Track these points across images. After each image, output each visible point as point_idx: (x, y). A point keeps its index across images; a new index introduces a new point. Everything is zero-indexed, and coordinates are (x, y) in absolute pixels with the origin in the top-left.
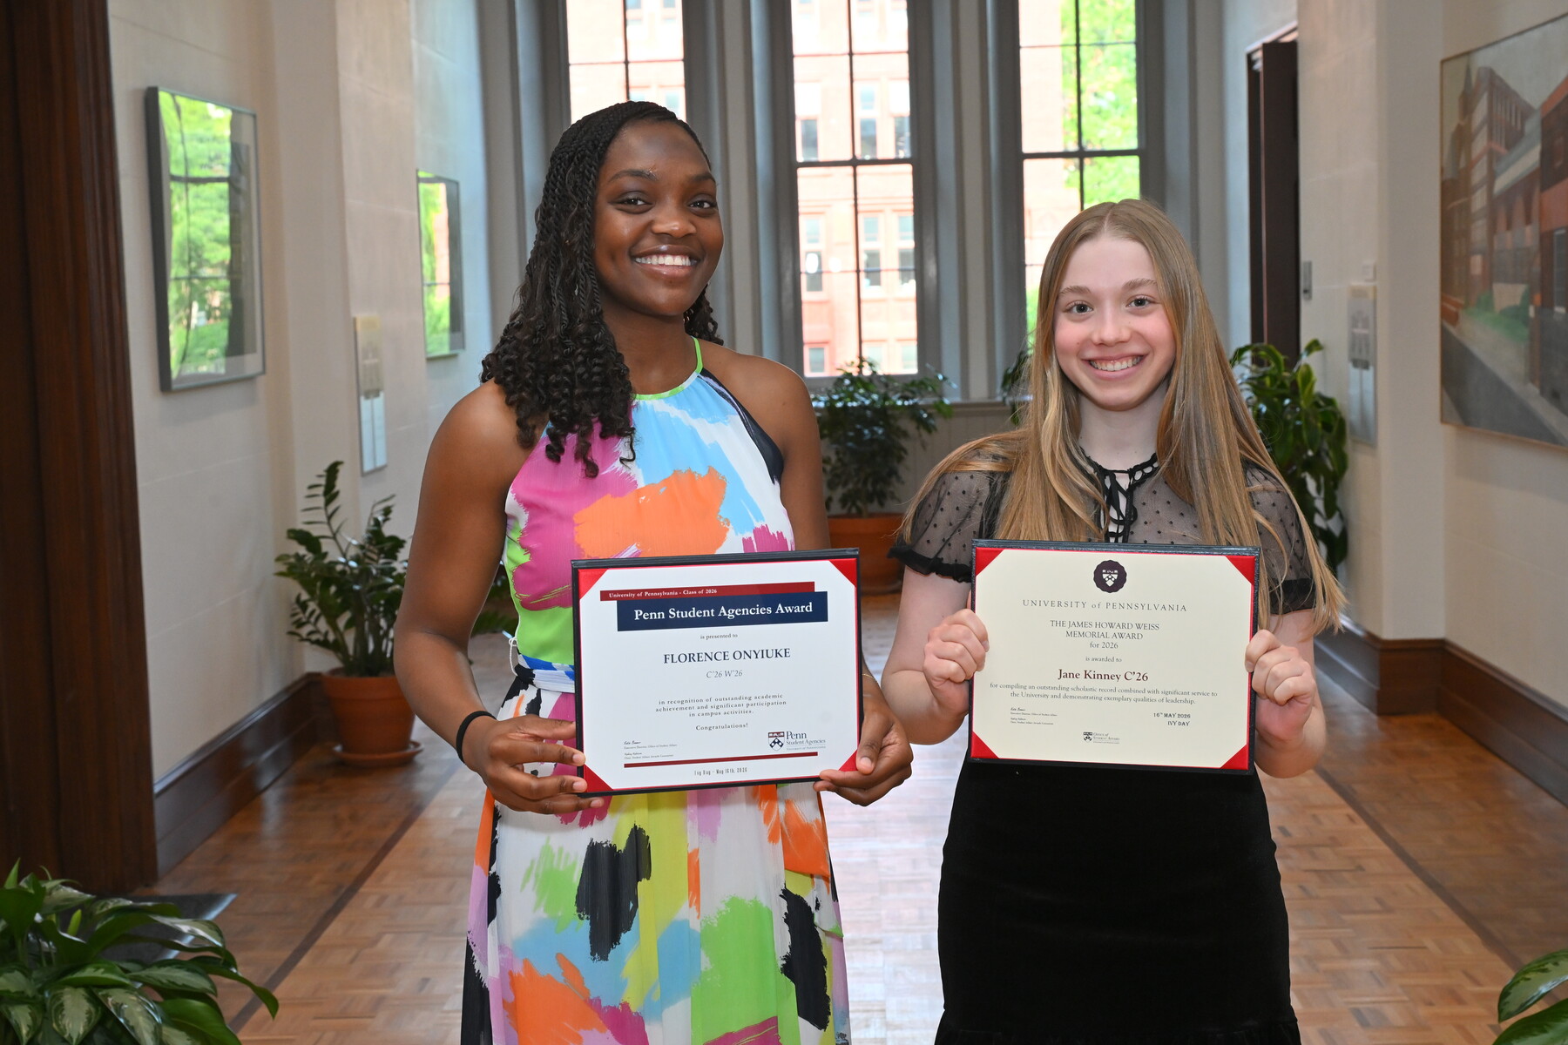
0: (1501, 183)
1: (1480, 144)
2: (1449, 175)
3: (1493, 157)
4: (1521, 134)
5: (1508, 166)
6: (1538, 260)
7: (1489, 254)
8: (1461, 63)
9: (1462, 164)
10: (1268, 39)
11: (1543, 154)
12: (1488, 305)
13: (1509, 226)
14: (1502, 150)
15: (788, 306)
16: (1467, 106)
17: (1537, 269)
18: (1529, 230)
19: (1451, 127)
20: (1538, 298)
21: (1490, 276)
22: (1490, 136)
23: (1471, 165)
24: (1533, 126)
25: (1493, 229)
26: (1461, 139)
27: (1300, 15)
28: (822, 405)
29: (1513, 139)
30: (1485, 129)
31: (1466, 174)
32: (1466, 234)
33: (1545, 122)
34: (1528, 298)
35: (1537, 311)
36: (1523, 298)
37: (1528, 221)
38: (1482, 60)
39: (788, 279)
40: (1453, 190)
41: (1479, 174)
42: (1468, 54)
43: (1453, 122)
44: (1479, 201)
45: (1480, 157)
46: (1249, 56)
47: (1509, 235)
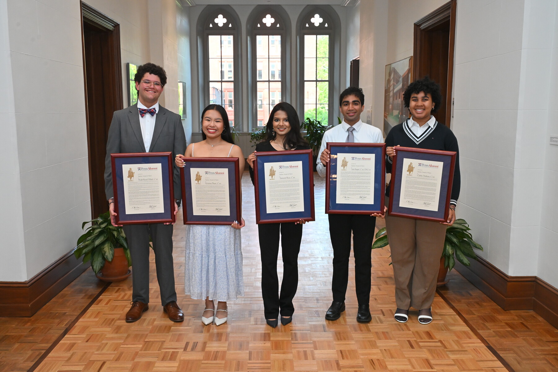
0: (395, 90)
1: (392, 83)
2: (386, 88)
3: (394, 85)
4: (399, 81)
5: (396, 87)
6: (401, 106)
7: (393, 104)
8: (389, 66)
9: (389, 86)
10: (354, 59)
11: (402, 85)
12: (392, 115)
13: (396, 99)
14: (396, 84)
15: (254, 111)
16: (390, 75)
17: (401, 107)
18: (400, 100)
19: (387, 79)
20: (401, 113)
21: (393, 109)
22: (394, 81)
23: (390, 86)
24: (401, 79)
25: (393, 100)
26: (389, 81)
27: (360, 55)
28: (261, 132)
29: (398, 82)
30: (393, 80)
31: (389, 88)
32: (389, 100)
33: (403, 79)
34: (399, 113)
35: (400, 116)
36: (398, 113)
37: (400, 98)
38: (393, 66)
39: (254, 105)
40: (387, 91)
41: (391, 88)
42: (390, 64)
43: (387, 78)
44: (391, 94)
45: (392, 85)
46: (351, 62)
47: (396, 100)
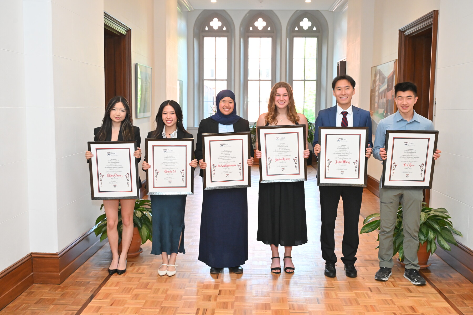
0: (381, 90)
1: (377, 83)
2: (372, 88)
3: (379, 86)
4: (384, 82)
5: (382, 87)
6: (386, 105)
7: (378, 103)
8: (375, 68)
9: (374, 87)
10: (341, 60)
11: (387, 86)
12: (377, 112)
13: (382, 98)
14: (381, 84)
15: (245, 108)
16: (375, 76)
17: (386, 106)
18: (385, 99)
19: (373, 80)
20: (386, 111)
21: (378, 108)
22: (379, 82)
23: (376, 87)
24: (386, 80)
25: (379, 99)
26: (374, 82)
27: (347, 56)
28: (252, 128)
29: (383, 83)
30: (378, 80)
31: (375, 88)
32: (374, 99)
33: (388, 80)
34: (384, 112)
35: (386, 114)
36: (383, 112)
37: (385, 98)
38: (379, 68)
39: (246, 102)
40: (373, 91)
41: (377, 89)
42: (376, 66)
43: (373, 78)
44: (377, 94)
45: (377, 85)
46: (338, 63)
47: (382, 100)
